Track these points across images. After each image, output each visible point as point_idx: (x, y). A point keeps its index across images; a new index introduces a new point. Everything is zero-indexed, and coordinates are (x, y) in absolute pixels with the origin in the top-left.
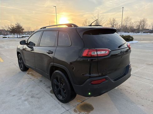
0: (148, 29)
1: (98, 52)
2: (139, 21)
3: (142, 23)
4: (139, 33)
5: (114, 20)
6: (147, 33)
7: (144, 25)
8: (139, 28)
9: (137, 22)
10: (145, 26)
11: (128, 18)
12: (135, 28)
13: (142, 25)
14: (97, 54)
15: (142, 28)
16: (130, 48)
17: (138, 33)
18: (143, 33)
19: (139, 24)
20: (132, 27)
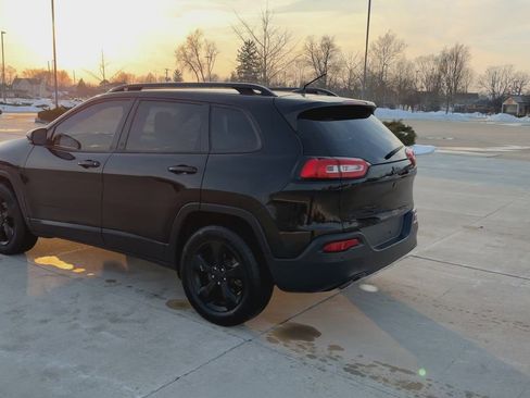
0: (476, 95)
1: (341, 167)
2: (438, 54)
3: (451, 65)
4: (437, 109)
5: (328, 46)
6: (471, 111)
7: (457, 77)
8: (437, 89)
9: (429, 60)
10: (462, 82)
11: (387, 40)
12: (421, 86)
13: (450, 73)
14: (341, 173)
15: (450, 87)
16: (413, 163)
17: (433, 113)
18: (456, 111)
19: (436, 71)
20: (406, 82)
